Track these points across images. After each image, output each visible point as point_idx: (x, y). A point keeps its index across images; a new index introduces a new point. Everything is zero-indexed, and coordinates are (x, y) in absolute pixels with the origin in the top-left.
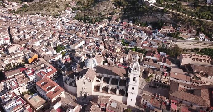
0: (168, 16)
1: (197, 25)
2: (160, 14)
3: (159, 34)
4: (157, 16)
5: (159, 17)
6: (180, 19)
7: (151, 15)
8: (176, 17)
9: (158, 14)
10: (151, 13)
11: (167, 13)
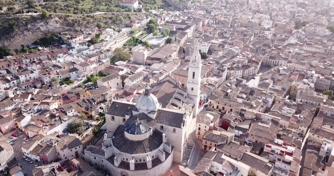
0: (57, 22)
1: (93, 22)
2: (42, 23)
3: (80, 47)
4: (39, 28)
5: (43, 29)
6: (73, 20)
7: (28, 30)
8: (65, 20)
9: (38, 23)
10: (26, 25)
11: (52, 18)
